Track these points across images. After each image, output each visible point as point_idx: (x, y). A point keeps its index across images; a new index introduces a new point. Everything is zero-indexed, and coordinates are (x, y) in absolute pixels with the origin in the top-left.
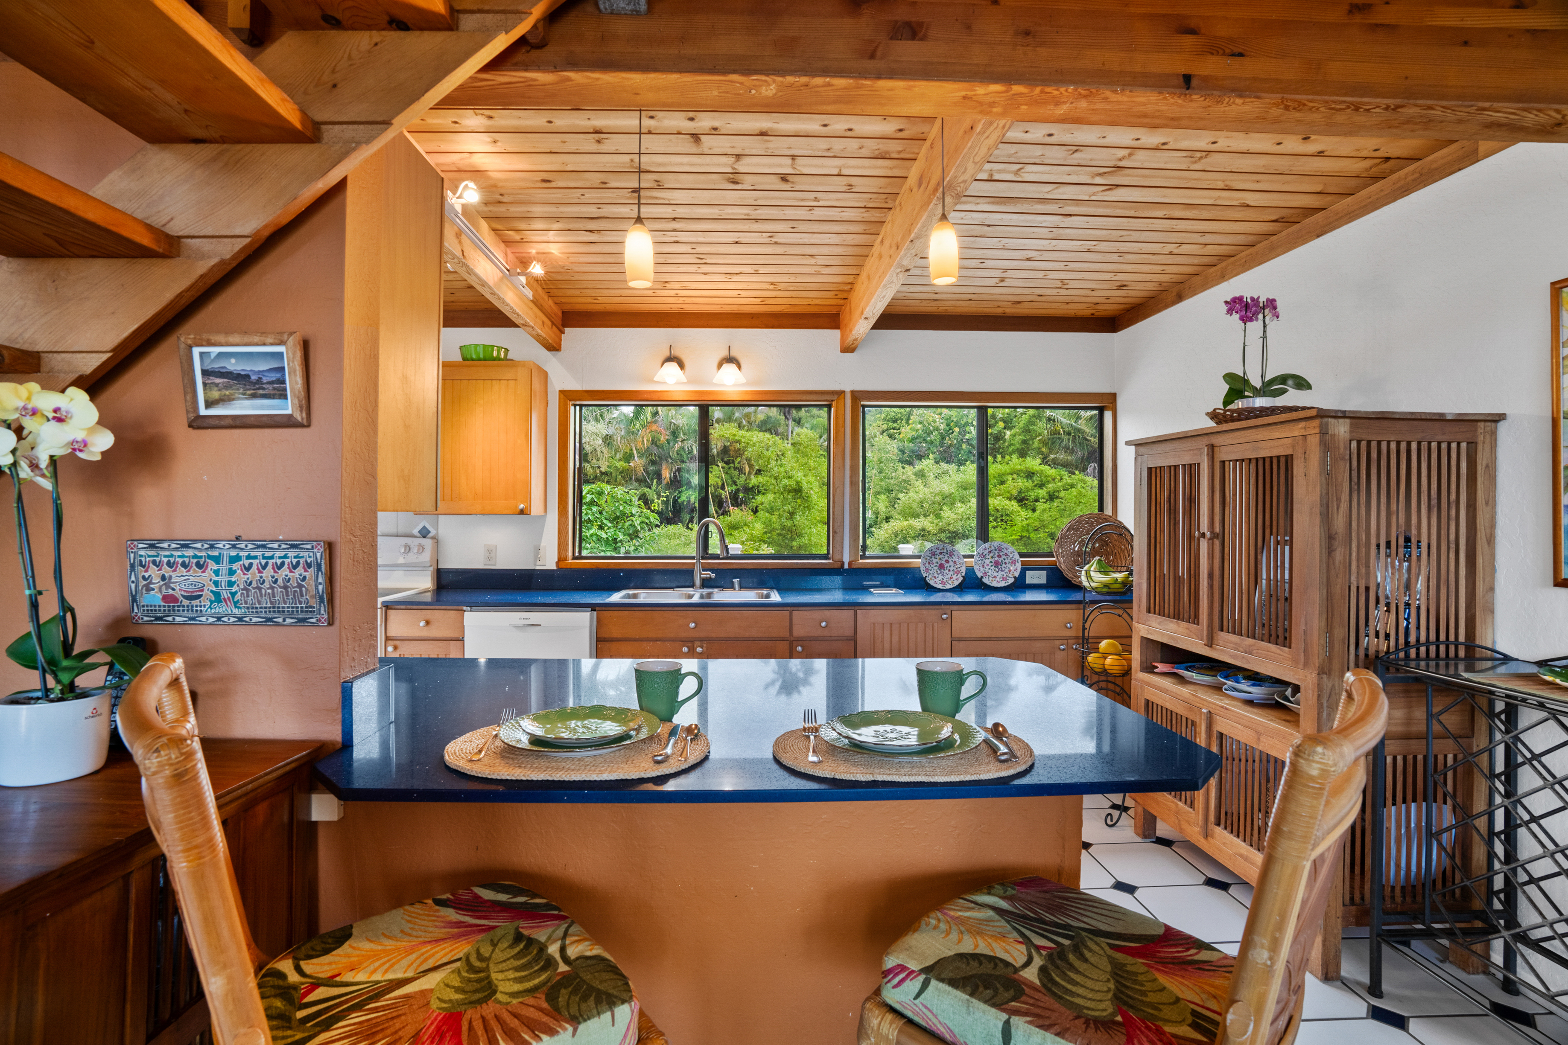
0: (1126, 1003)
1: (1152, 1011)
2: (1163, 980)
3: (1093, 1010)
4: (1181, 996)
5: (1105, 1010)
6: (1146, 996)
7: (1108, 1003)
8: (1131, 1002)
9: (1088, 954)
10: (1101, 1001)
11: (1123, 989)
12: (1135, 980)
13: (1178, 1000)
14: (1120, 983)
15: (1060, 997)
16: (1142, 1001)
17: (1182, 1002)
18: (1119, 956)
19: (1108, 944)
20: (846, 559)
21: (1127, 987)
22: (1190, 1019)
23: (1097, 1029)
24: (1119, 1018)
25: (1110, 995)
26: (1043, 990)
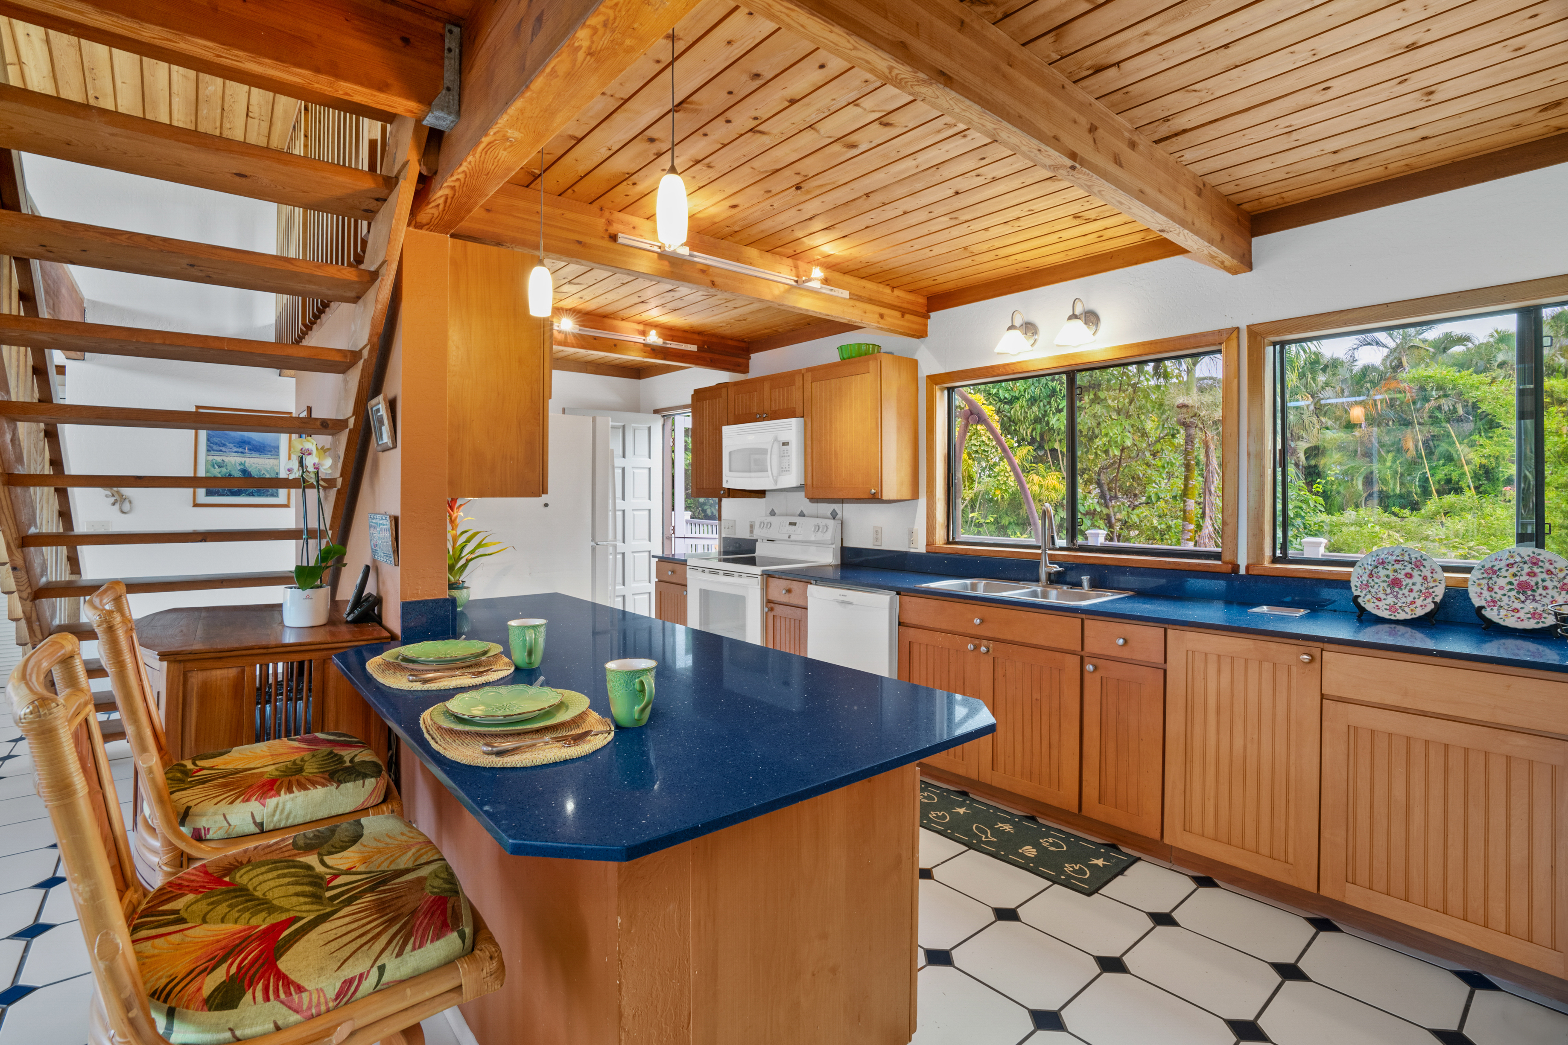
0: (235, 891)
1: (212, 899)
2: (230, 927)
3: (247, 872)
4: (205, 926)
5: (241, 877)
6: (228, 906)
7: (245, 882)
8: (233, 894)
9: (302, 900)
10: (251, 880)
11: (247, 898)
12: (248, 910)
13: (204, 921)
14: (255, 900)
15: (275, 863)
16: (227, 900)
17: (199, 921)
18: (284, 917)
19: (303, 918)
20: (1243, 562)
21: (247, 901)
22: (183, 914)
23: (231, 864)
24: (227, 879)
25: (250, 887)
26: (290, 858)
